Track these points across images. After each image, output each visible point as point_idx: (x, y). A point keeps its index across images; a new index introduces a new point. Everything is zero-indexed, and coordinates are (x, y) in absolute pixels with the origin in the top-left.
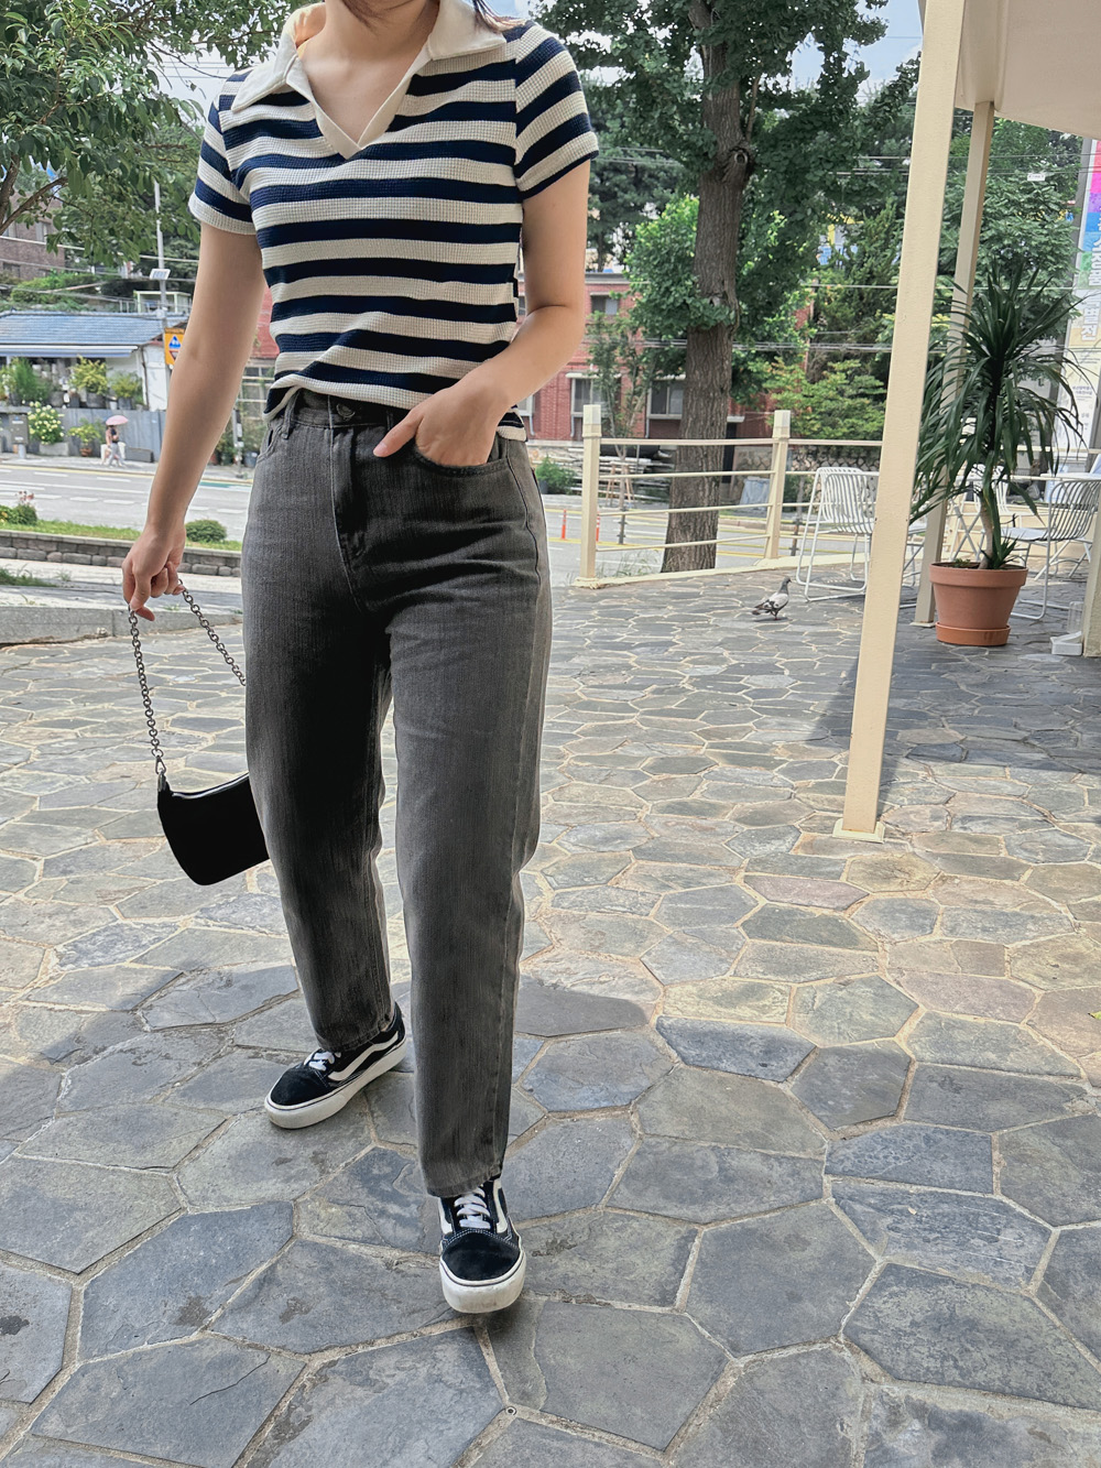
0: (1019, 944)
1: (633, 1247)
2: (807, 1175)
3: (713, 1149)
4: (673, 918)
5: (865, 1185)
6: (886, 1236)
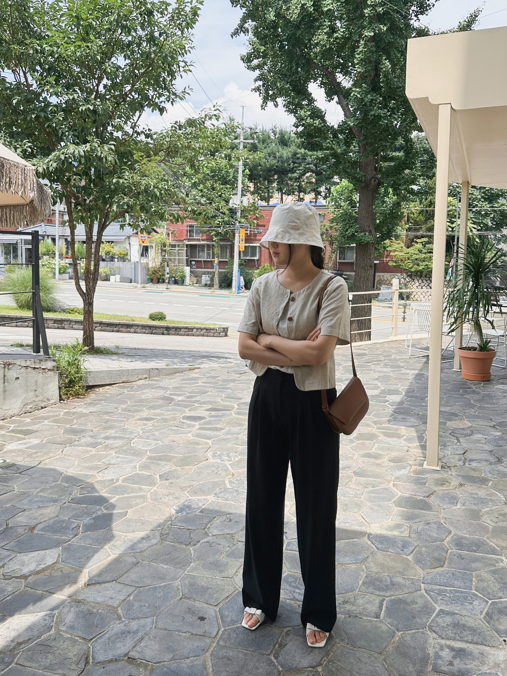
0: (486, 509)
1: (367, 603)
2: (416, 584)
3: (388, 576)
4: (370, 499)
5: (434, 587)
6: (440, 602)
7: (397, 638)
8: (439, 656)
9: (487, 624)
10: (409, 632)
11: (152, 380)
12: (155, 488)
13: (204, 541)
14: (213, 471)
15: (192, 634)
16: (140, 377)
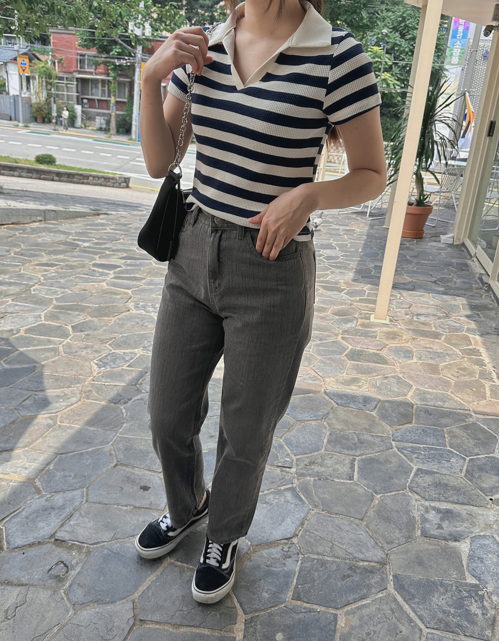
0: (444, 364)
1: (337, 463)
2: (387, 441)
3: (354, 433)
4: (319, 353)
5: (406, 445)
6: (415, 460)
7: (377, 502)
8: (426, 519)
9: (470, 483)
10: (389, 494)
11: (48, 224)
12: (68, 340)
13: (136, 398)
14: (138, 323)
15: (135, 507)
16: (34, 219)
